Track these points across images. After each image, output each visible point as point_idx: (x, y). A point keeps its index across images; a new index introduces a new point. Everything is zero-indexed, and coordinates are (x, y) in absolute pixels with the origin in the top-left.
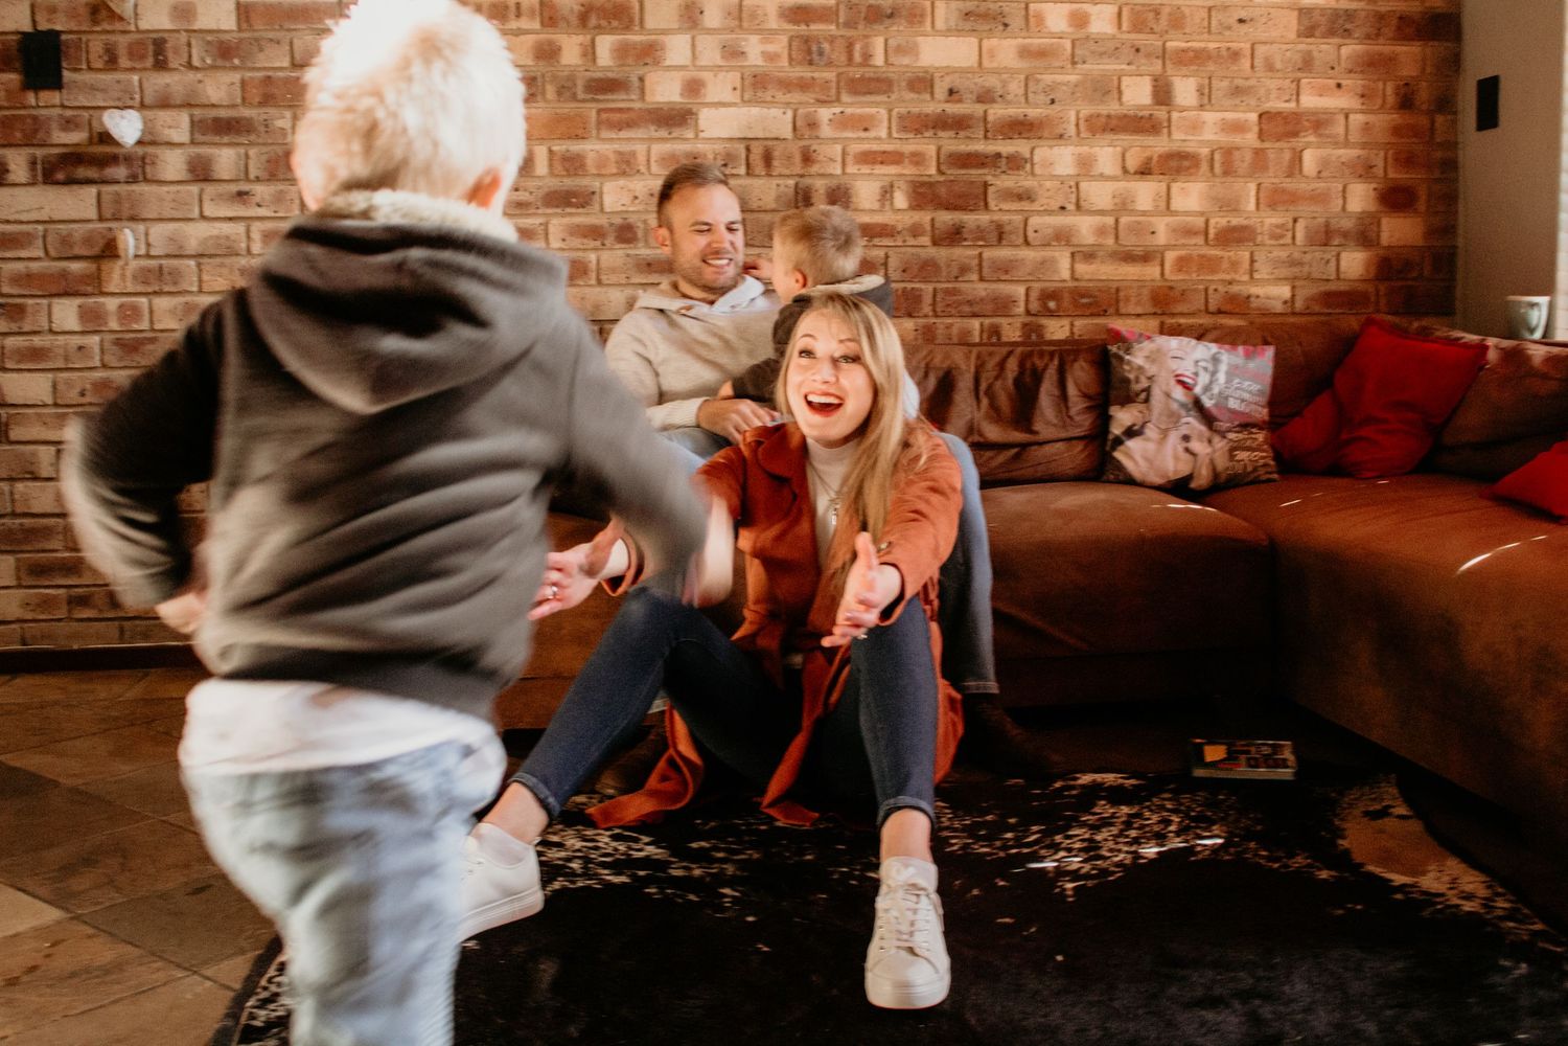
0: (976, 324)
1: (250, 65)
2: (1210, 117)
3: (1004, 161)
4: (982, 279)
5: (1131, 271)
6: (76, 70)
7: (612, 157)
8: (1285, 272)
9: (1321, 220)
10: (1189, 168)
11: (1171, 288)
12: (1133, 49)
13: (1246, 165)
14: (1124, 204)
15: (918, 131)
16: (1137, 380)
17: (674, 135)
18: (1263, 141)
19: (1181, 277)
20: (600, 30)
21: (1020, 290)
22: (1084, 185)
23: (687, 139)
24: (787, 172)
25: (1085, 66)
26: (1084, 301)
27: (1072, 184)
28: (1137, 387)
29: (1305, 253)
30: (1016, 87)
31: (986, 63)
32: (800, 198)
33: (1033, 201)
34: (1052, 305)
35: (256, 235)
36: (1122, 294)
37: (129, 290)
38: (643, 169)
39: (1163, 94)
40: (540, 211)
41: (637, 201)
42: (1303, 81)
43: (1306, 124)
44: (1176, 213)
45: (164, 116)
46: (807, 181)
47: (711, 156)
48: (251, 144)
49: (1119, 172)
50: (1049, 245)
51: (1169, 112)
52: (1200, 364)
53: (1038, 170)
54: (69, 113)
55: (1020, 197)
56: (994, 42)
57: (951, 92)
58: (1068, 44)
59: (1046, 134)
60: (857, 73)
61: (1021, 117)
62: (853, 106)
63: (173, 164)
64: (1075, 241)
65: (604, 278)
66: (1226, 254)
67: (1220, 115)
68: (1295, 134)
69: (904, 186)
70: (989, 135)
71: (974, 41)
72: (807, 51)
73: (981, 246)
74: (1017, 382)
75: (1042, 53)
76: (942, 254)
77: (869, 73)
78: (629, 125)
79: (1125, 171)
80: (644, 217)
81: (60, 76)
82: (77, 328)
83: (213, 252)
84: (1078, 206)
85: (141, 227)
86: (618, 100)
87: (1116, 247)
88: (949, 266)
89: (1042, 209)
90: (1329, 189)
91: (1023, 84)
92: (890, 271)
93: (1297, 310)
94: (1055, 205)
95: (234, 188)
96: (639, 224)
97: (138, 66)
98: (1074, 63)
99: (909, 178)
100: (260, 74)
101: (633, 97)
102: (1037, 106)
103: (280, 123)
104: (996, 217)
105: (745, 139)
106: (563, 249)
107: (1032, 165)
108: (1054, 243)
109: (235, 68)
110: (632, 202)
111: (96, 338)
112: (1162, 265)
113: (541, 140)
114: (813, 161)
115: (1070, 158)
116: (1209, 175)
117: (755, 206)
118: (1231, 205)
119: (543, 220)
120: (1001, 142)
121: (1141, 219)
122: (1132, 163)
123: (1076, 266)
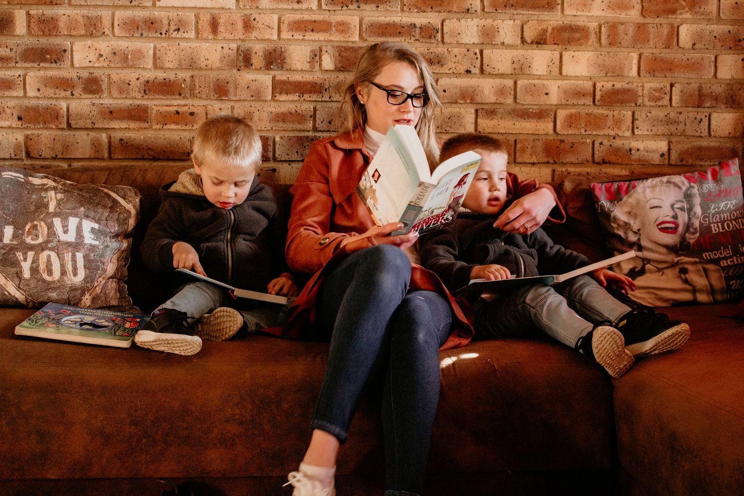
3: (418, 31)
5: (528, 126)
7: (81, 20)
8: (661, 129)
9: (695, 86)
10: (578, 39)
11: (562, 141)
13: (629, 37)
14: (521, 68)
15: (344, 4)
17: (134, 3)
18: (644, 16)
19: (571, 131)
22: (486, 52)
23: (144, 7)
24: (232, 37)
27: (478, 51)
29: (681, 113)
32: (241, 58)
33: (442, 65)
36: (518, 146)
38: (107, 31)
40: (17, 65)
41: (102, 59)
43: (683, 3)
44: (568, 78)
46: (247, 45)
47: (165, 22)
49: (519, 42)
50: (456, 102)
52: (675, 206)
53: (446, 39)
59: (455, 9)
64: (478, 99)
65: (73, 123)
66: (611, 114)
68: (674, 12)
69: (329, 49)
70: (405, 8)
79: (523, 41)
80: (107, 72)
84: (482, 71)
87: (514, 105)
89: (451, 72)
90: (702, 59)
92: (318, 121)
93: (672, 162)
94: (462, 69)
96: (103, 78)
99: (336, 44)
105: (195, 8)
106: (39, 98)
107: (443, 34)
108: (460, 101)
110: (98, 59)
112: (555, 121)
113: (21, 5)
114: (253, 28)
115: (475, 29)
116: (597, 45)
117: (203, 65)
118: (616, 72)
119: (21, 72)
120: (415, 15)
121: (536, 82)
122: (529, 35)
123: (479, 120)
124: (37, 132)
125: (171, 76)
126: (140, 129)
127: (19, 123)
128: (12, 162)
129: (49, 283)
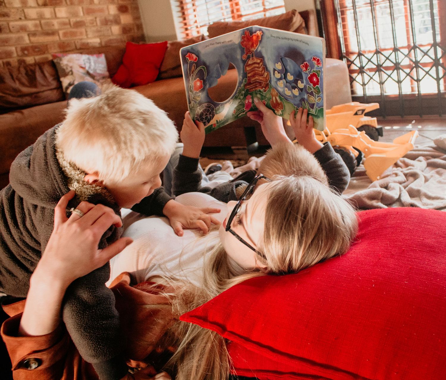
0: (1, 61)
5: (49, 39)
8: (97, 34)
9: (104, 18)
10: (59, 3)
11: (64, 42)
14: (41, 16)
16: (67, 68)
19: (66, 39)
21: (13, 48)
22: (25, 10)
26: (37, 50)
27: (21, 10)
28: (67, 71)
29: (101, 28)
33: (9, 17)
34: (26, 52)
36: (48, 46)
44: (59, 18)
49: (36, 5)
50: (19, 32)
52: (85, 61)
53: (7, 5)
55: (3, 15)
64: (28, 29)
66: (78, 30)
74: (27, 74)
79: (38, 5)
84: (26, 18)
87: (42, 31)
89: (13, 19)
90: (103, 7)
93: (103, 46)
94: (18, 17)
107: (5, 4)
108: (21, 31)
112: (59, 36)
116: (66, 5)
118: (75, 14)
121: (48, 21)
122: (40, 2)
123: (30, 38)
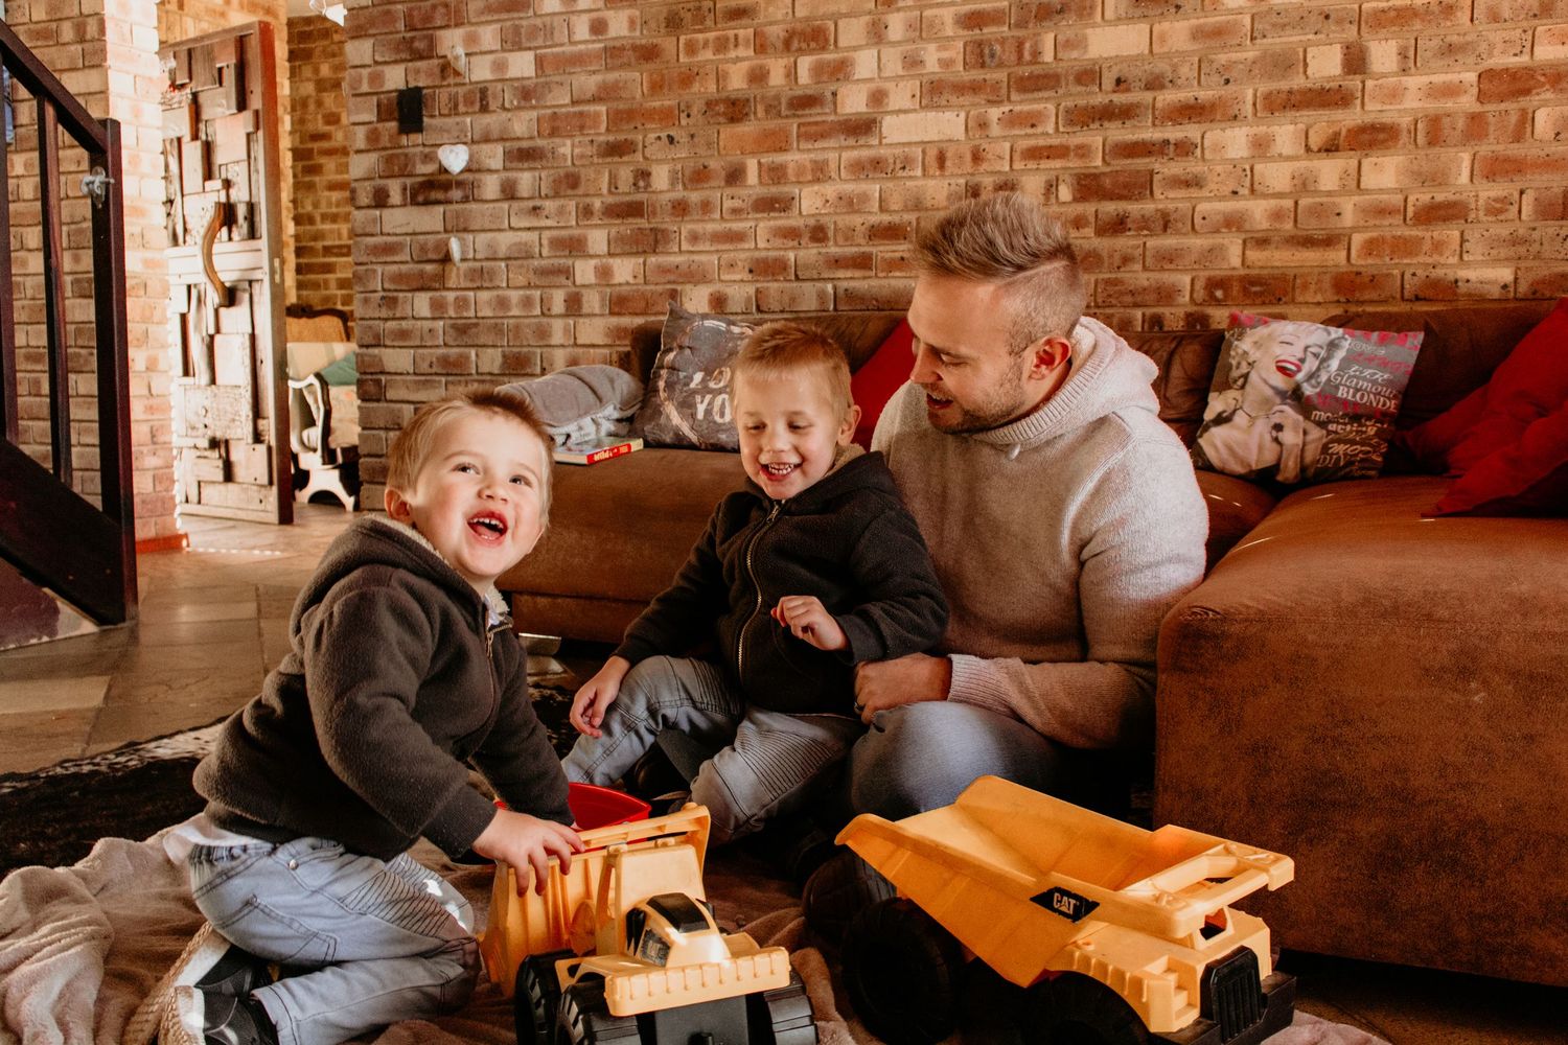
0: (1138, 314)
1: (542, 103)
2: (1414, 82)
3: (1172, 148)
4: (1145, 268)
5: (1311, 257)
6: (432, 116)
7: (808, 164)
8: (1504, 252)
9: (1559, 190)
10: (1384, 141)
11: (1358, 273)
12: (1322, 17)
13: (1458, 132)
14: (1304, 184)
15: (1085, 124)
16: (1239, 366)
17: (861, 142)
18: (1481, 103)
19: (1370, 261)
20: (801, 52)
21: (1187, 279)
22: (1258, 168)
23: (870, 146)
24: (960, 172)
25: (1265, 40)
26: (1254, 289)
27: (1248, 167)
28: (1235, 374)
29: (1534, 229)
30: (1187, 71)
31: (1156, 49)
32: (969, 191)
33: (1201, 187)
34: (1219, 294)
35: (545, 242)
36: (1298, 281)
37: (463, 286)
38: (833, 175)
39: (1356, 61)
40: (749, 216)
41: (828, 205)
42: (1539, 29)
43: (1542, 79)
44: (1368, 192)
45: (486, 148)
46: (977, 179)
47: (891, 161)
48: (543, 168)
49: (1302, 151)
50: (1217, 231)
51: (1363, 82)
52: (1310, 349)
53: (1208, 155)
54: (427, 150)
55: (1187, 184)
56: (1166, 25)
57: (1119, 81)
58: (1247, 20)
59: (1218, 117)
60: (1026, 71)
61: (1192, 101)
62: (1023, 105)
63: (491, 186)
64: (1247, 226)
65: (800, 274)
66: (1428, 235)
67: (1425, 79)
68: (1527, 92)
69: (1068, 179)
70: (1157, 122)
71: (1144, 27)
72: (980, 55)
73: (1146, 236)
75: (1218, 32)
76: (1104, 244)
77: (1037, 69)
78: (823, 136)
79: (1308, 149)
80: (833, 218)
81: (421, 121)
82: (429, 315)
83: (516, 255)
84: (1252, 190)
85: (470, 237)
86: (814, 115)
87: (1294, 232)
88: (1111, 256)
89: (1211, 195)
91: (1196, 66)
93: (1518, 295)
94: (1227, 190)
95: (531, 204)
96: (829, 225)
97: (470, 110)
98: (1253, 39)
99: (1075, 171)
100: (549, 111)
101: (827, 111)
102: (1210, 88)
103: (562, 150)
104: (1161, 206)
105: (923, 142)
106: (768, 249)
107: (1203, 149)
108: (1223, 230)
109: (534, 108)
110: (825, 206)
111: (441, 323)
112: (1349, 249)
113: (753, 153)
114: (982, 160)
115: (1244, 140)
116: (1412, 147)
117: (929, 205)
118: (1436, 179)
119: (753, 224)
120: (1170, 128)
121: (1324, 200)
122: (1316, 141)
123: (1248, 252)
124: (765, 285)
125: (895, 219)
126: (865, 278)
127: (750, 276)
128: (744, 317)
129: (720, 425)
